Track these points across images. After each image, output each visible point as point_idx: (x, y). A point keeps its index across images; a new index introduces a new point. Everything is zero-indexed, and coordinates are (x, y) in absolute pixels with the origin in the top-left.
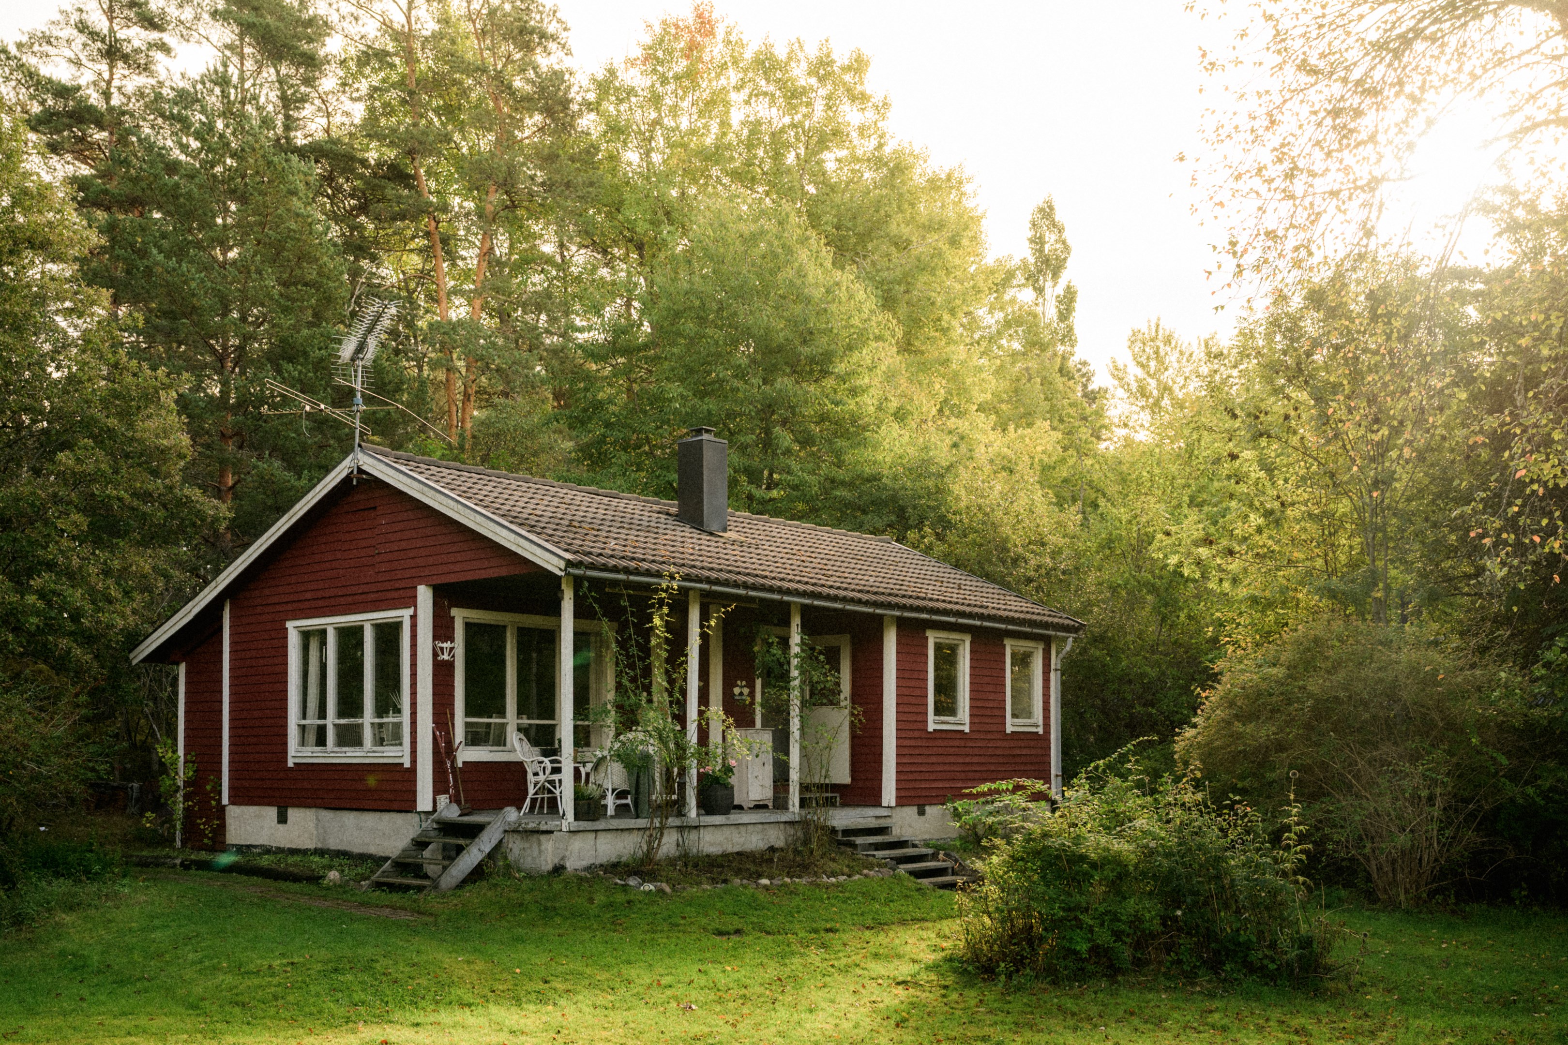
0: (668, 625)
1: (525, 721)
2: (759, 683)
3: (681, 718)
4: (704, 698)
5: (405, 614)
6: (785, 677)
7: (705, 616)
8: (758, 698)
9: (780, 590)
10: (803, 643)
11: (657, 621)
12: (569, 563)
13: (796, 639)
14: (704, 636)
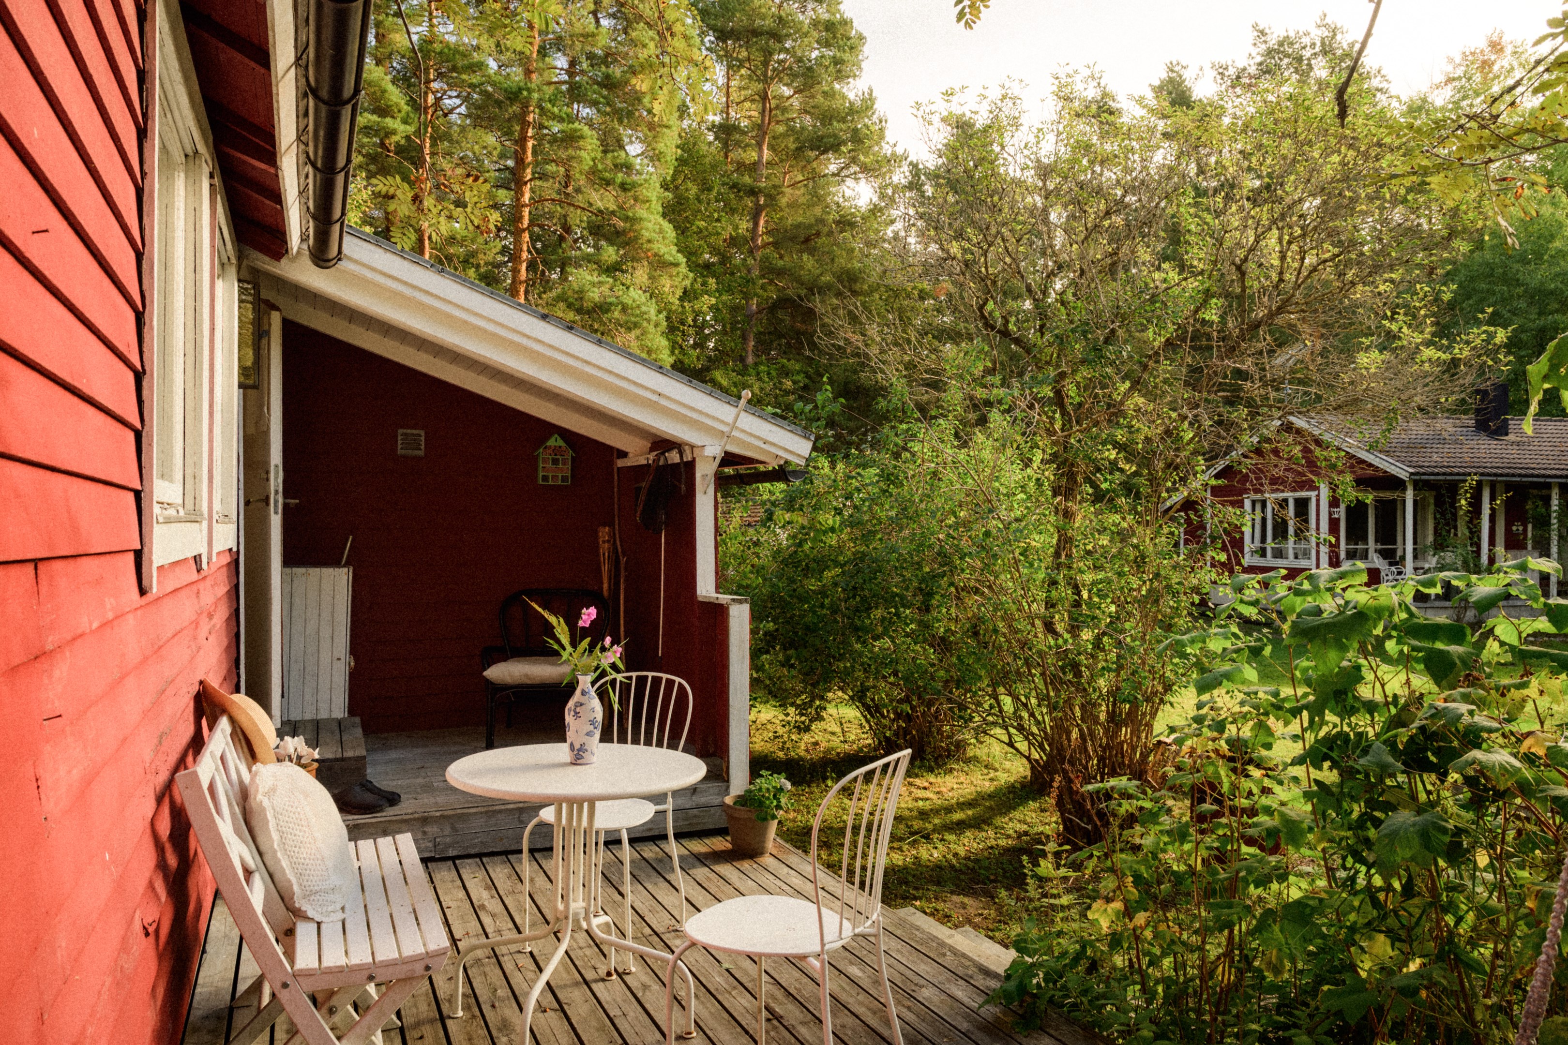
0: (1470, 504)
1: (1379, 547)
2: (1530, 527)
3: (1478, 553)
4: (1492, 542)
5: (1313, 494)
6: (1549, 524)
7: (1493, 498)
8: (1530, 535)
9: (1544, 476)
10: (1560, 504)
11: (1463, 502)
12: (1412, 474)
13: (1555, 502)
14: (1492, 509)
